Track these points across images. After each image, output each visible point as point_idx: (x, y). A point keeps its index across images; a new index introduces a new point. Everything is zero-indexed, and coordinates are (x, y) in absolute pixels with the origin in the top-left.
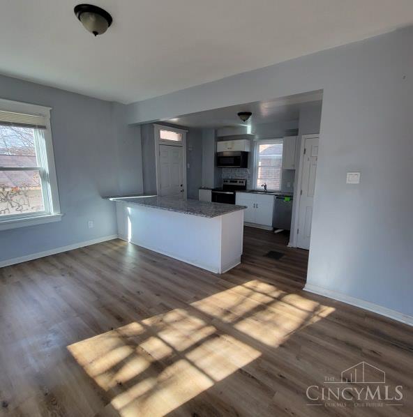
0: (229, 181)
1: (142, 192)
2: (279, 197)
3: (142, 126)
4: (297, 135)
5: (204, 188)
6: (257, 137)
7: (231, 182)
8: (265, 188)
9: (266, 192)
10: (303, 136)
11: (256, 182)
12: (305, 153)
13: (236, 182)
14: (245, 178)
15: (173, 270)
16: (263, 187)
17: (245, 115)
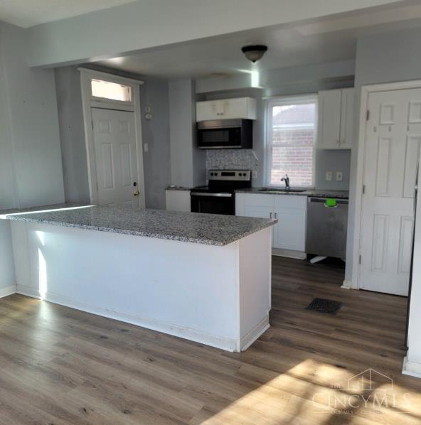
0: (220, 173)
1: (63, 200)
2: (316, 199)
3: (58, 70)
4: (352, 86)
5: (176, 188)
6: (268, 93)
7: (224, 174)
8: (287, 185)
9: (288, 190)
10: (364, 88)
11: (268, 174)
12: (368, 118)
13: (233, 174)
14: (249, 167)
15: (146, 351)
16: (284, 183)
17: (255, 50)
